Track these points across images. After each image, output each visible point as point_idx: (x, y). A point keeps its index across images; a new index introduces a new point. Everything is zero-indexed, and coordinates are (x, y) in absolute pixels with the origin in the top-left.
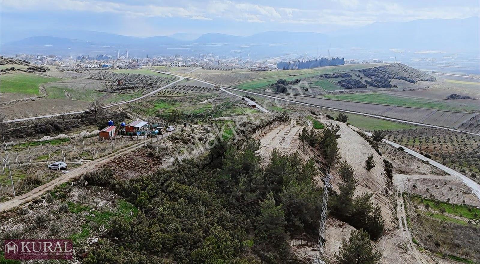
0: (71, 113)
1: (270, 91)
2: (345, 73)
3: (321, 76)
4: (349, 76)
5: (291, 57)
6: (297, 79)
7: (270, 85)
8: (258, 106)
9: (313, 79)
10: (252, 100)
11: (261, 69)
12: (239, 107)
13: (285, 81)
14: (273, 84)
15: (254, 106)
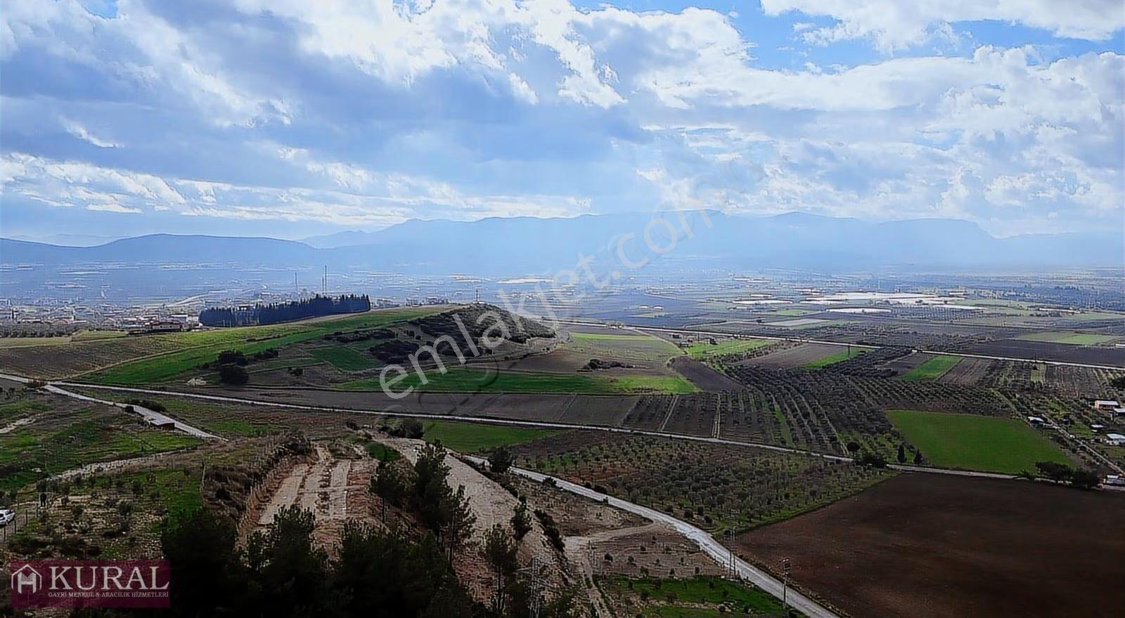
1: (200, 382)
2: (382, 330)
3: (327, 338)
4: (391, 335)
5: (230, 295)
6: (269, 348)
7: (198, 367)
8: (178, 424)
9: (308, 346)
10: (157, 409)
11: (159, 327)
12: (124, 432)
13: (239, 354)
14: (206, 364)
15: (171, 426)
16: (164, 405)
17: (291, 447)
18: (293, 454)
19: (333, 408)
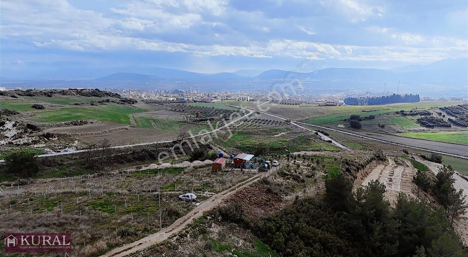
0: (162, 142)
1: (342, 126)
2: (425, 111)
3: (397, 113)
4: (429, 114)
5: (356, 92)
6: (371, 115)
7: (342, 120)
8: (333, 141)
9: (388, 116)
10: (326, 135)
11: (329, 104)
12: (315, 141)
13: (359, 116)
14: (345, 119)
15: (330, 142)
16: (329, 134)
17: (377, 157)
18: (378, 160)
19: (397, 143)
